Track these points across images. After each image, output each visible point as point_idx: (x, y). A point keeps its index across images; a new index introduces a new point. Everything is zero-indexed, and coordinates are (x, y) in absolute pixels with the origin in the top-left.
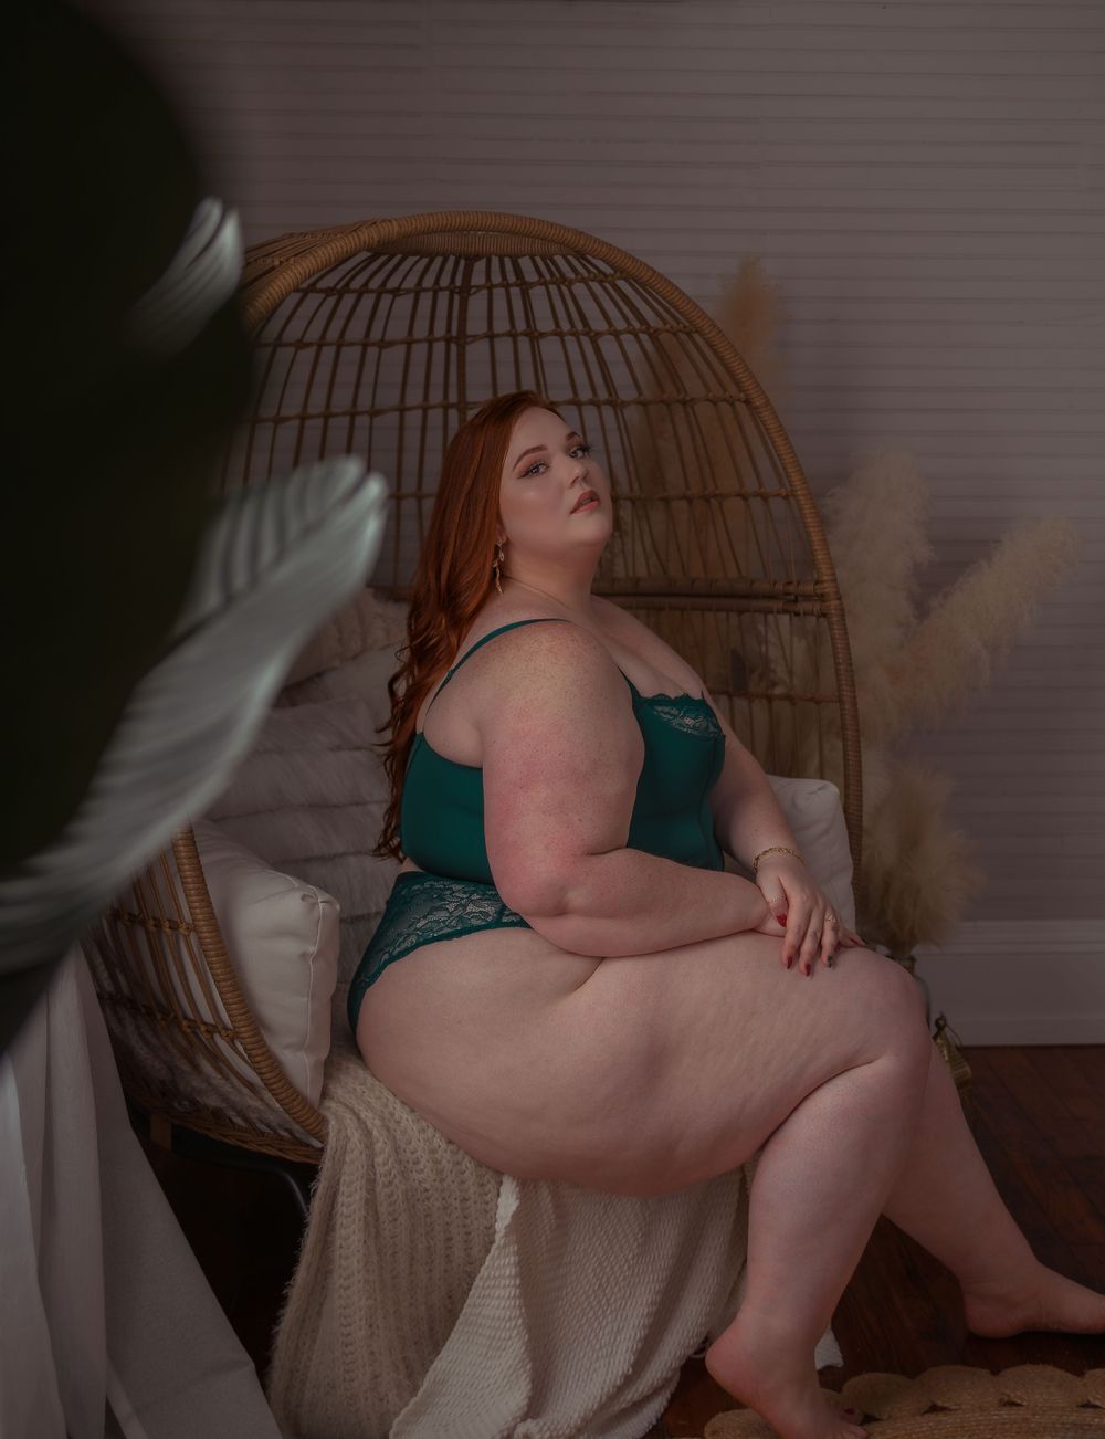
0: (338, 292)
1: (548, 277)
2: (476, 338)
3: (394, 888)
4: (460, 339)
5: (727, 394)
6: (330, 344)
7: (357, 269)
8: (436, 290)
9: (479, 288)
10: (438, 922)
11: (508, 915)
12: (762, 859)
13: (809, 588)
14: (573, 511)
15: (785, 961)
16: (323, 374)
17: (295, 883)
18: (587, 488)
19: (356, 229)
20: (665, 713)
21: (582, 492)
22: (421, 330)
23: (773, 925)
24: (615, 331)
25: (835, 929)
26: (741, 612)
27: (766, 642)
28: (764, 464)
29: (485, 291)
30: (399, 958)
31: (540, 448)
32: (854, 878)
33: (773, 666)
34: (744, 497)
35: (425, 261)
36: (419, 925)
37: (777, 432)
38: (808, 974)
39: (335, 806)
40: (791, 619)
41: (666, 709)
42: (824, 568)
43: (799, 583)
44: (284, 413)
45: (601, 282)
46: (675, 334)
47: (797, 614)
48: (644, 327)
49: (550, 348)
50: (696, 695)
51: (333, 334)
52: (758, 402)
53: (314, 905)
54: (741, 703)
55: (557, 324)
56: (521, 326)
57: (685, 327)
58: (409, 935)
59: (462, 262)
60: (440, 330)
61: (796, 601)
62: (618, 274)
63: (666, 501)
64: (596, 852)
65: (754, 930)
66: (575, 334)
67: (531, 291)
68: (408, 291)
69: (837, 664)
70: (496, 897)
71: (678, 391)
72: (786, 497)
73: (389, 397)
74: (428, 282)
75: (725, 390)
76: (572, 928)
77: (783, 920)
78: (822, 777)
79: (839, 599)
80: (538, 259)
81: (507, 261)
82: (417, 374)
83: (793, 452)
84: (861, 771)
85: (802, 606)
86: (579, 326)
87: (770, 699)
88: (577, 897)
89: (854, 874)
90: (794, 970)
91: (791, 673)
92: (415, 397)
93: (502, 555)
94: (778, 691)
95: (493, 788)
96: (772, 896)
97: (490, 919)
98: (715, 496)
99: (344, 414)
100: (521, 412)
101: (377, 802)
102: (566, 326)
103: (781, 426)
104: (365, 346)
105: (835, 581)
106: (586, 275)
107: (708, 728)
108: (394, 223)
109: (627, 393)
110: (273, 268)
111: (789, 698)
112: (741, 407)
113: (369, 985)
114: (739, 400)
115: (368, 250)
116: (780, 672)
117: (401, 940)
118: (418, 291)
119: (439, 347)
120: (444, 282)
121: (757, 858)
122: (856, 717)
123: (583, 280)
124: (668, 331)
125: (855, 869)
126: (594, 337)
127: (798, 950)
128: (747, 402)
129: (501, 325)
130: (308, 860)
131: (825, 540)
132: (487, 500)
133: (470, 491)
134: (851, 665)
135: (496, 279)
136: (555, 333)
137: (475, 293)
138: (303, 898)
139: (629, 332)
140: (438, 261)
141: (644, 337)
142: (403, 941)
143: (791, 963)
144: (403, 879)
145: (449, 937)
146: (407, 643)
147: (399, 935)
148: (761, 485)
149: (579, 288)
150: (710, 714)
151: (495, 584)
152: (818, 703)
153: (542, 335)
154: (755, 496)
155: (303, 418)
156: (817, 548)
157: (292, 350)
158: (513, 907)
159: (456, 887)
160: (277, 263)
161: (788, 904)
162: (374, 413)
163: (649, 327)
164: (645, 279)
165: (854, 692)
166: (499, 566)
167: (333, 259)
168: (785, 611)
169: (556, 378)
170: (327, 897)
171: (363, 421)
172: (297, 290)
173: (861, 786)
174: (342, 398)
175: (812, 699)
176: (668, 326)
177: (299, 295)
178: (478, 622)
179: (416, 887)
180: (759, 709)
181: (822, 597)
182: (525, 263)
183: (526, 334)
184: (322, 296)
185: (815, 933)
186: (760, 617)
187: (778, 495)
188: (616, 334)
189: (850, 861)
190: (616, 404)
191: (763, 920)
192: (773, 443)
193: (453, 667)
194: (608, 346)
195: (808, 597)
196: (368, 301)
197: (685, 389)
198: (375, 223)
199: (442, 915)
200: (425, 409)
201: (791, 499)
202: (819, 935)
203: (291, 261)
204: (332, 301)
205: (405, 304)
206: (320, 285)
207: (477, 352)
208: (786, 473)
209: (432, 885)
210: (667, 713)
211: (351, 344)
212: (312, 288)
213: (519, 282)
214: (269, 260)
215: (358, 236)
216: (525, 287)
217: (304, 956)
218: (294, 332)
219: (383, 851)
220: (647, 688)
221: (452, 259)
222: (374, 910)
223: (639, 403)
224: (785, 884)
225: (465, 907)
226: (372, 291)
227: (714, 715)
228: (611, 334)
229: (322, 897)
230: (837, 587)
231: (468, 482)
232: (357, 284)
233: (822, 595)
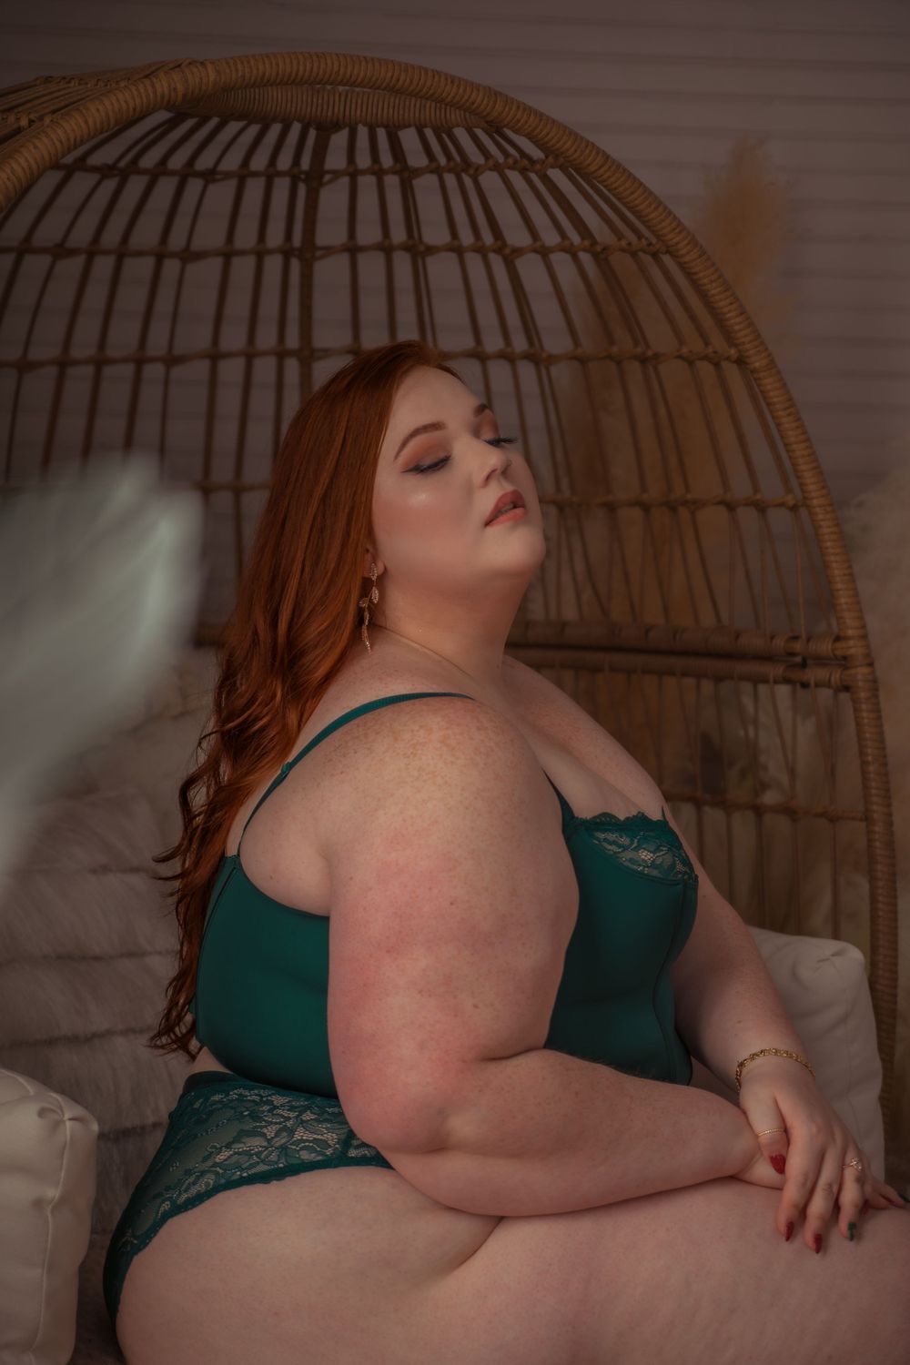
0: (120, 172)
1: (443, 161)
2: (329, 251)
3: (182, 1097)
4: (306, 253)
5: (710, 350)
6: (107, 252)
7: (151, 137)
8: (270, 175)
9: (336, 174)
10: (248, 1154)
11: (357, 1147)
12: (750, 1065)
13: (825, 647)
14: (488, 523)
15: (783, 1228)
16: (96, 296)
17: (30, 1087)
18: (509, 488)
19: (149, 73)
20: (610, 842)
21: (500, 493)
22: (246, 236)
23: (764, 1171)
24: (543, 246)
25: (861, 1180)
26: (718, 679)
27: (756, 722)
28: (762, 456)
29: (345, 180)
30: (186, 1210)
31: (435, 426)
32: (883, 1091)
33: (763, 759)
34: (731, 507)
35: (254, 130)
36: (220, 1158)
37: (785, 409)
38: (818, 1251)
39: (97, 958)
40: (794, 693)
41: (612, 837)
42: (850, 620)
43: (808, 640)
44: (34, 354)
45: (523, 172)
46: (634, 254)
47: (805, 685)
48: (587, 243)
49: (442, 270)
50: (655, 815)
51: (111, 237)
52: (758, 362)
53: (57, 1125)
54: (714, 815)
55: (454, 233)
56: (398, 235)
57: (650, 244)
58: (203, 1173)
59: (312, 133)
60: (275, 237)
61: (804, 665)
62: (551, 159)
63: (611, 508)
64: (495, 1056)
65: (735, 1178)
66: (481, 250)
67: (416, 182)
68: (227, 175)
69: (864, 763)
70: (340, 1118)
71: (636, 344)
72: (794, 508)
73: (196, 336)
74: (259, 162)
75: (707, 344)
76: (454, 1171)
77: (779, 1163)
78: (836, 936)
79: (871, 665)
80: (429, 132)
81: (381, 134)
82: (238, 303)
83: (808, 440)
84: (896, 928)
85: (813, 674)
86: (488, 238)
87: (758, 811)
88: (463, 1125)
89: (884, 1083)
90: (797, 1243)
91: (792, 772)
92: (234, 337)
93: (375, 594)
94: (770, 798)
95: (344, 951)
96: (764, 1127)
97: (329, 1152)
98: (685, 503)
99: (125, 360)
100: (406, 372)
101: (160, 953)
102: (466, 237)
103: (790, 399)
104: (160, 257)
105: (864, 637)
106: (501, 159)
107: (674, 864)
108: (210, 67)
109: (556, 342)
110: (18, 131)
111: (788, 811)
112: (731, 371)
113: (140, 1250)
114: (728, 359)
115: (168, 108)
116: (774, 767)
117: (192, 1179)
118: (243, 175)
119: (273, 264)
120: (284, 162)
121: (741, 1065)
122: (890, 845)
123: (497, 168)
124: (622, 250)
125: (885, 1076)
126: (511, 257)
127: (802, 1211)
128: (741, 362)
129: (369, 233)
130: (52, 1042)
131: (851, 575)
132: (352, 509)
133: (326, 495)
134: (885, 765)
135: (363, 161)
136: (450, 249)
137: (330, 181)
138: (42, 1113)
139: (564, 250)
140: (275, 130)
141: (585, 257)
142: (194, 1183)
143: (791, 1231)
144: (197, 1083)
145: (265, 1178)
146: (211, 726)
147: (188, 1173)
148: (756, 490)
149: (490, 180)
150: (675, 844)
151: (360, 633)
152: (833, 820)
153: (431, 250)
154: (746, 505)
155: (63, 363)
156: (840, 586)
157: (46, 259)
158: (363, 1134)
159: (278, 1100)
160: (24, 122)
161: (788, 1142)
162: (172, 360)
163: (594, 242)
164: (592, 168)
165: (889, 805)
166: (369, 607)
167: (112, 121)
168: (787, 681)
169: (449, 313)
170: (78, 1111)
171: (154, 371)
172: (56, 166)
173: (896, 950)
174: (124, 336)
175: (823, 815)
176: (624, 243)
177: (59, 175)
178: (333, 690)
179: (217, 1098)
180: (743, 827)
181: (844, 662)
182: (409, 138)
183: (406, 248)
184: (95, 177)
185: (830, 1185)
186: (747, 687)
187: (782, 505)
188: (544, 252)
189: (878, 1064)
190: (537, 358)
191: (748, 1162)
192: (778, 425)
193: (290, 759)
194: (530, 268)
195: (821, 661)
196: (166, 187)
197: (644, 338)
198: (179, 66)
199: (255, 1143)
200: (250, 356)
201: (803, 512)
202: (835, 1189)
203: (47, 120)
204: (109, 185)
205: (221, 194)
206: (95, 160)
207: (330, 272)
208: (796, 471)
209: (240, 1095)
210: (614, 843)
211: (140, 254)
212: (81, 164)
213: (398, 166)
214: (12, 118)
215: (153, 86)
216: (407, 175)
217: (38, 1203)
218: (50, 232)
219: (164, 1040)
220: (585, 804)
221: (296, 128)
222: (151, 1120)
223: (575, 358)
224: (786, 1107)
225: (292, 1132)
226: (173, 173)
227: (680, 847)
228: (535, 251)
229: (70, 1110)
230: (868, 646)
231: (324, 479)
232: (149, 161)
233: (845, 658)
